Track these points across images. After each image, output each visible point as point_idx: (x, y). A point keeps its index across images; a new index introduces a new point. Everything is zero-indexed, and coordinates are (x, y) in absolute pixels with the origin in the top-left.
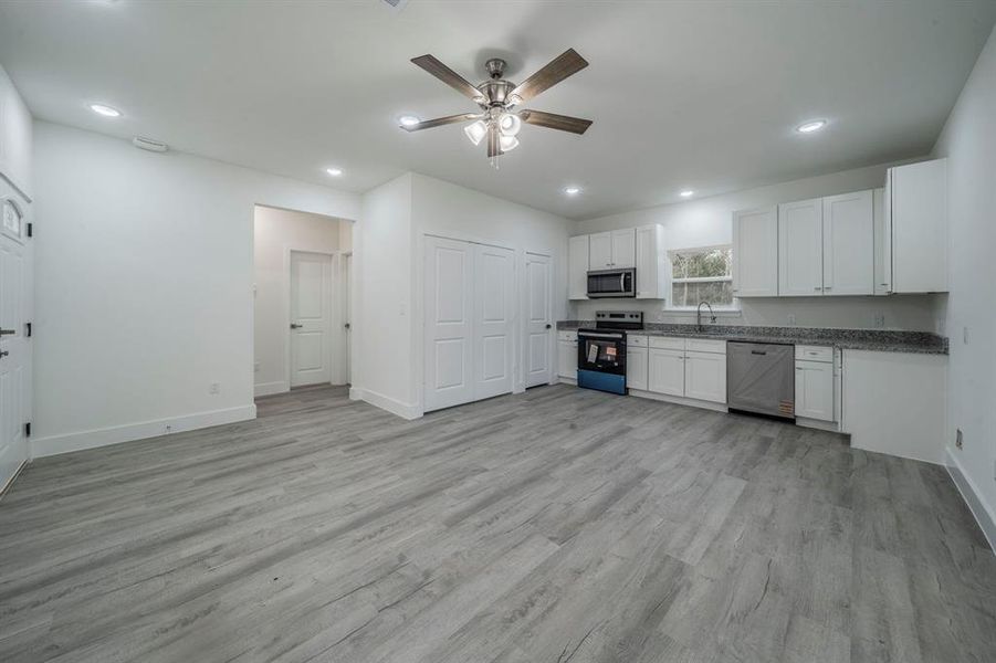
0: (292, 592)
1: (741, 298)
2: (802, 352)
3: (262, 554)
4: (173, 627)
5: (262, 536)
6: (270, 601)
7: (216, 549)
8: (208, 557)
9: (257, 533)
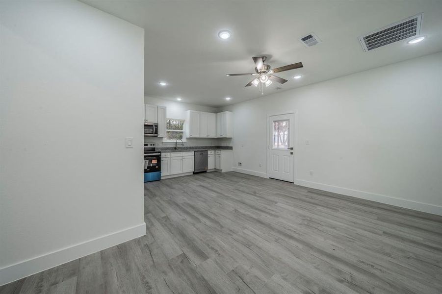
0: (334, 243)
1: (187, 138)
2: (209, 152)
3: (328, 260)
4: (377, 269)
5: (319, 265)
6: (342, 247)
7: (341, 281)
8: (348, 282)
9: (318, 269)
